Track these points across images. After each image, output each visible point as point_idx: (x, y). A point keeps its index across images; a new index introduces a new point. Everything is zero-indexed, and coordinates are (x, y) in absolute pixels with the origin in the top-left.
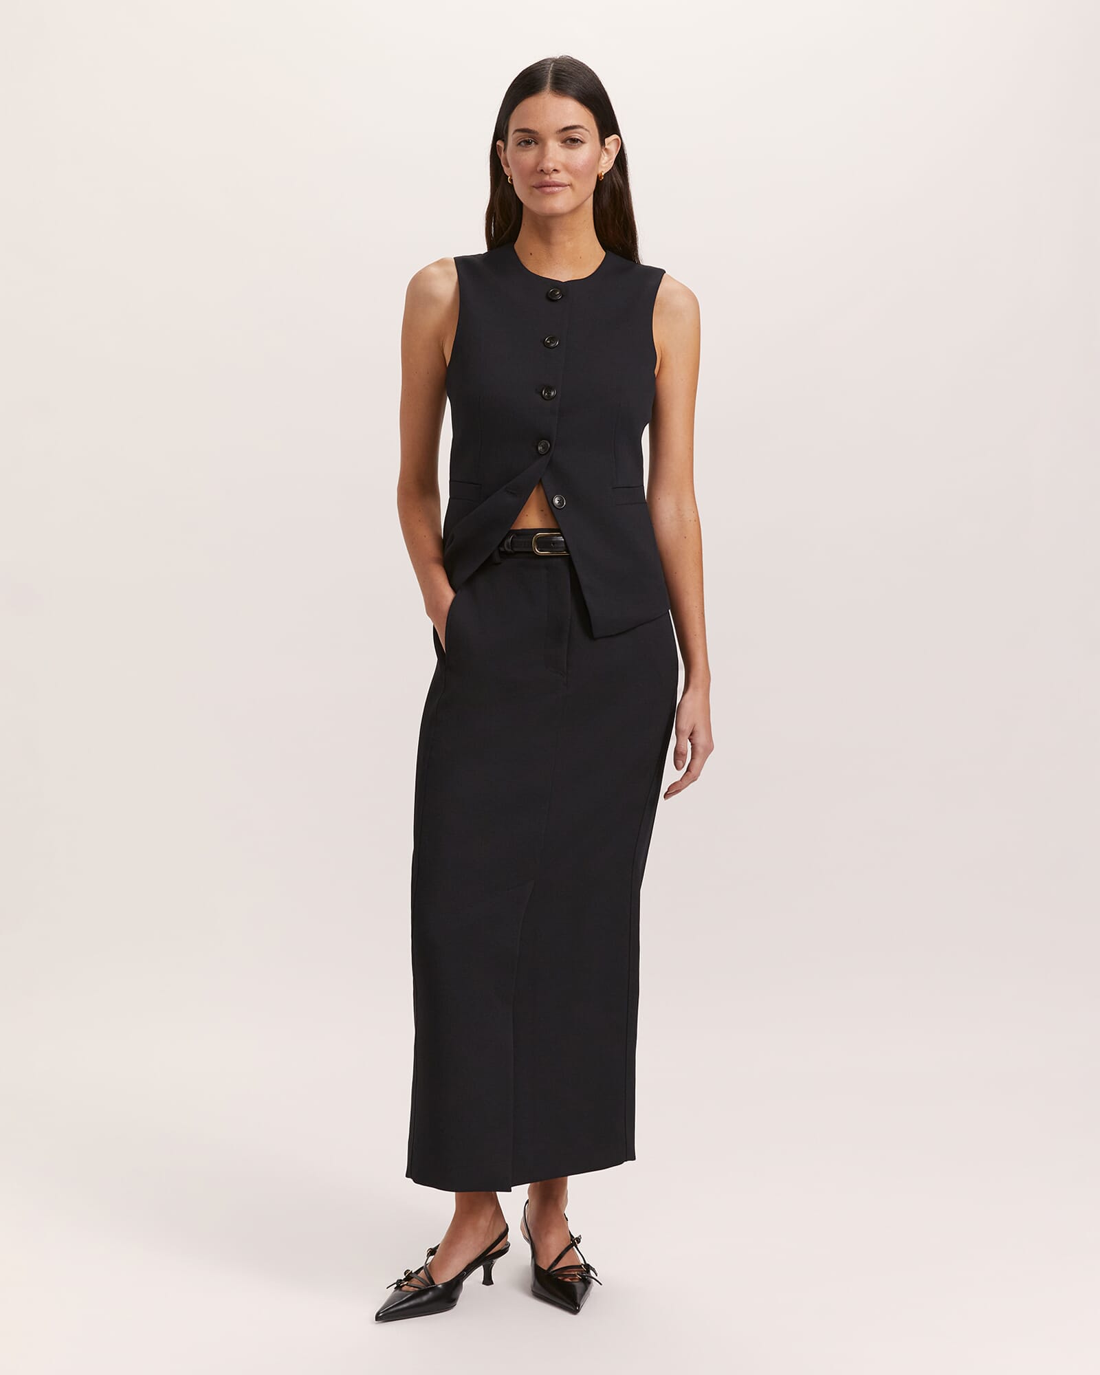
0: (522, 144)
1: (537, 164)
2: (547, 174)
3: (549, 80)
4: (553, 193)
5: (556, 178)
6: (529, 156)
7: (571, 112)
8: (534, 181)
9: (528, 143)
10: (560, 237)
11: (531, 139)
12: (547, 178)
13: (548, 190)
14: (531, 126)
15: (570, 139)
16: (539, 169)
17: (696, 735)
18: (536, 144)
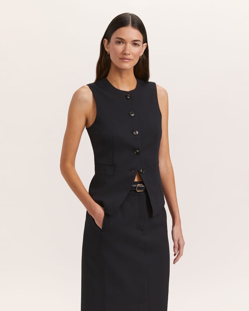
0: (118, 43)
2: (126, 55)
3: (130, 22)
4: (127, 62)
5: (128, 57)
8: (120, 56)
9: (120, 43)
11: (121, 41)
12: (126, 57)
13: (125, 60)
14: (123, 37)
15: (135, 43)
17: (180, 241)
18: (123, 43)
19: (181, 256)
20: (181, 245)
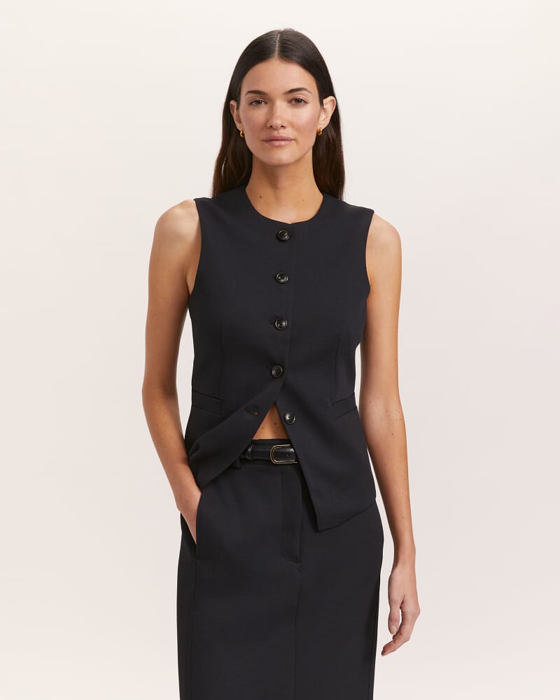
0: (254, 103)
1: (267, 121)
2: (275, 130)
3: (277, 49)
4: (280, 147)
5: (283, 133)
6: (260, 114)
7: (294, 76)
8: (264, 135)
9: (258, 102)
10: (284, 182)
11: (261, 98)
12: (275, 133)
13: (277, 143)
14: (262, 88)
15: (295, 99)
16: (269, 125)
17: (406, 604)
18: (266, 103)
19: (404, 642)
20: (409, 617)
